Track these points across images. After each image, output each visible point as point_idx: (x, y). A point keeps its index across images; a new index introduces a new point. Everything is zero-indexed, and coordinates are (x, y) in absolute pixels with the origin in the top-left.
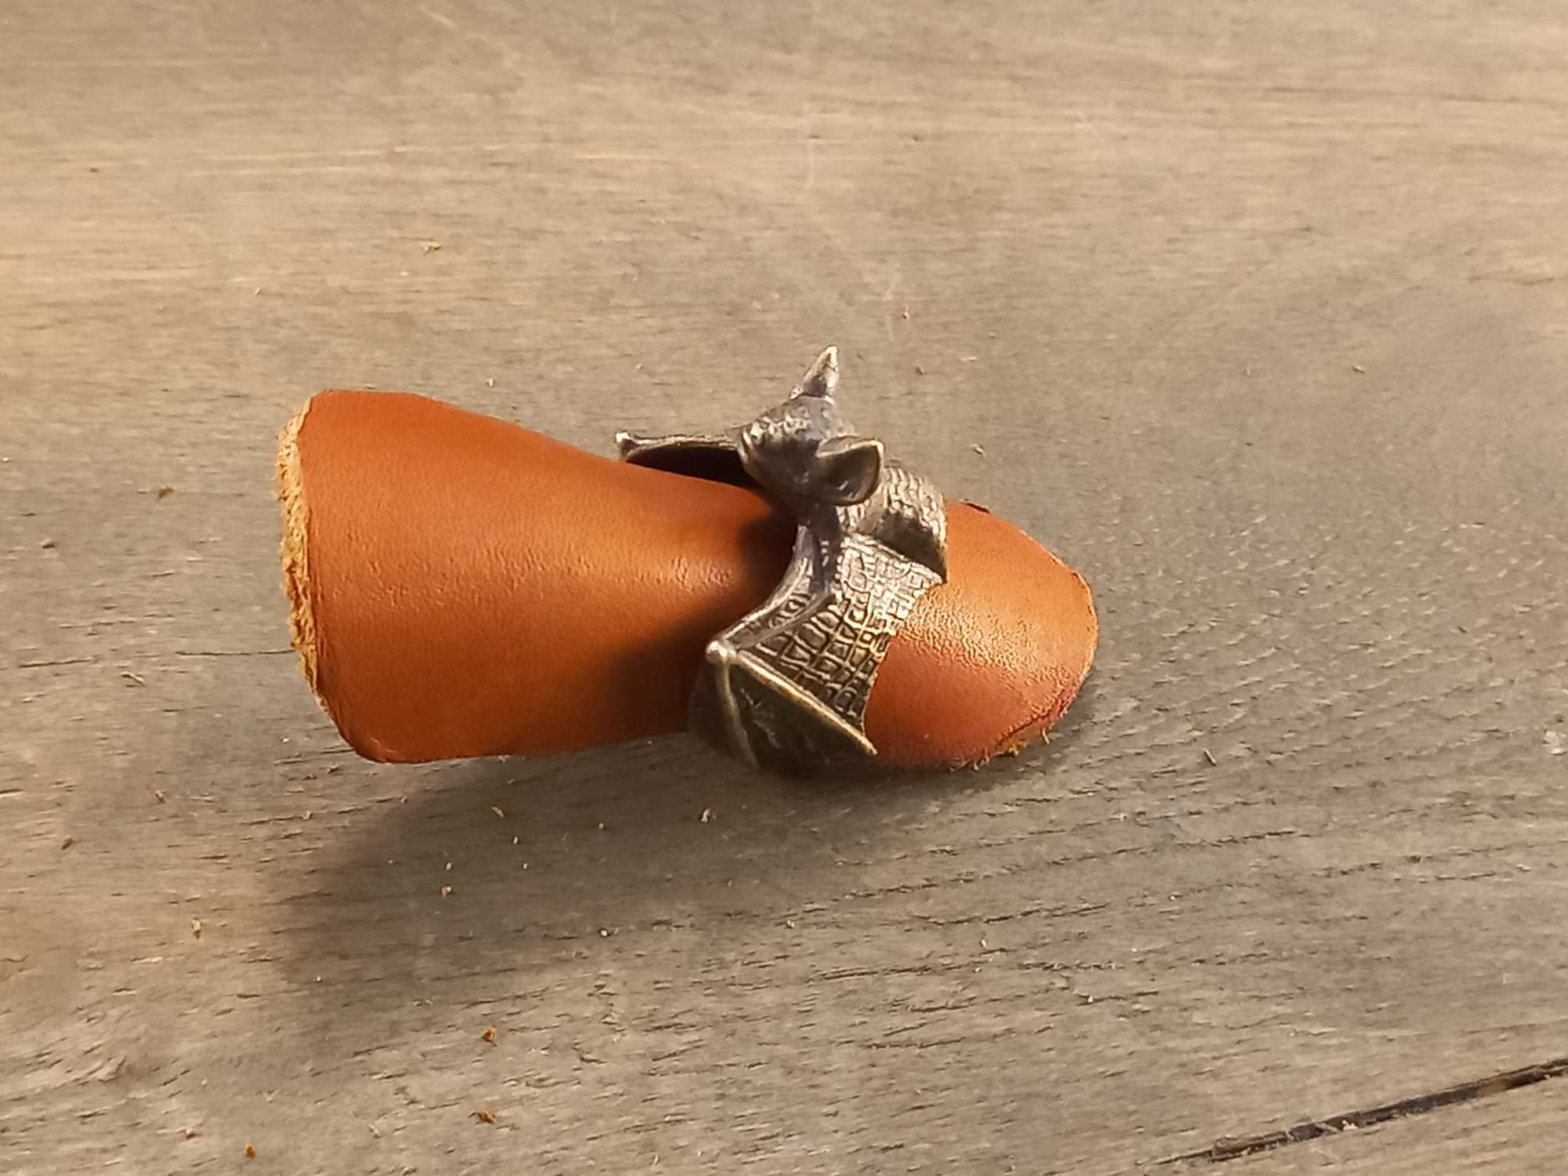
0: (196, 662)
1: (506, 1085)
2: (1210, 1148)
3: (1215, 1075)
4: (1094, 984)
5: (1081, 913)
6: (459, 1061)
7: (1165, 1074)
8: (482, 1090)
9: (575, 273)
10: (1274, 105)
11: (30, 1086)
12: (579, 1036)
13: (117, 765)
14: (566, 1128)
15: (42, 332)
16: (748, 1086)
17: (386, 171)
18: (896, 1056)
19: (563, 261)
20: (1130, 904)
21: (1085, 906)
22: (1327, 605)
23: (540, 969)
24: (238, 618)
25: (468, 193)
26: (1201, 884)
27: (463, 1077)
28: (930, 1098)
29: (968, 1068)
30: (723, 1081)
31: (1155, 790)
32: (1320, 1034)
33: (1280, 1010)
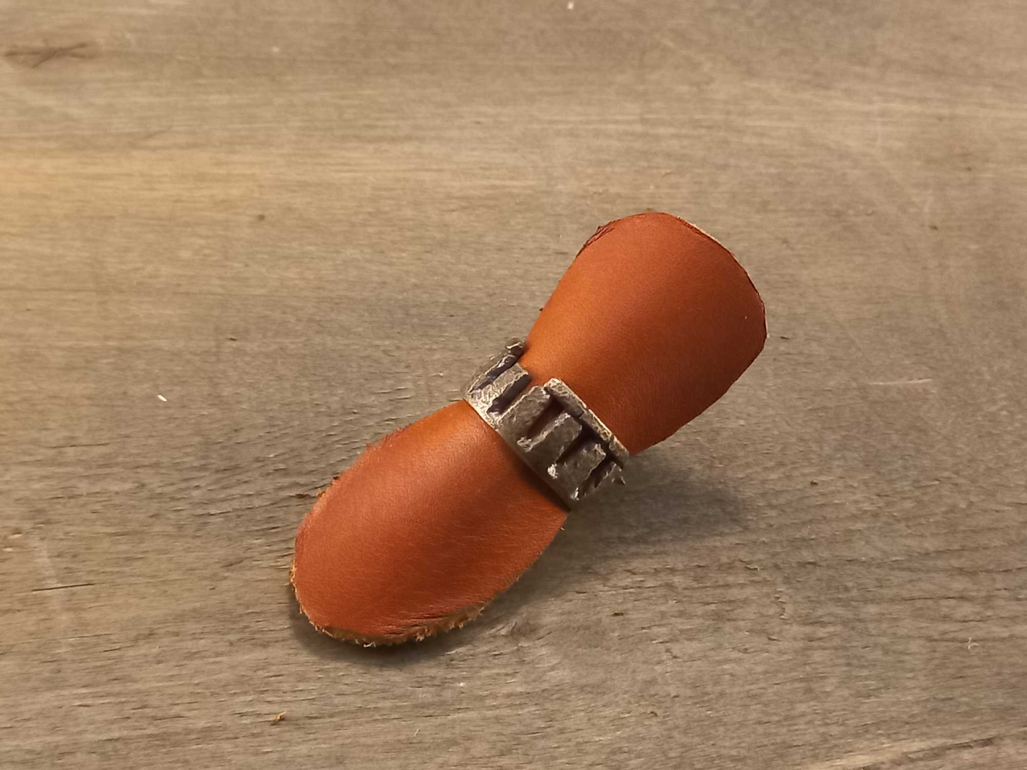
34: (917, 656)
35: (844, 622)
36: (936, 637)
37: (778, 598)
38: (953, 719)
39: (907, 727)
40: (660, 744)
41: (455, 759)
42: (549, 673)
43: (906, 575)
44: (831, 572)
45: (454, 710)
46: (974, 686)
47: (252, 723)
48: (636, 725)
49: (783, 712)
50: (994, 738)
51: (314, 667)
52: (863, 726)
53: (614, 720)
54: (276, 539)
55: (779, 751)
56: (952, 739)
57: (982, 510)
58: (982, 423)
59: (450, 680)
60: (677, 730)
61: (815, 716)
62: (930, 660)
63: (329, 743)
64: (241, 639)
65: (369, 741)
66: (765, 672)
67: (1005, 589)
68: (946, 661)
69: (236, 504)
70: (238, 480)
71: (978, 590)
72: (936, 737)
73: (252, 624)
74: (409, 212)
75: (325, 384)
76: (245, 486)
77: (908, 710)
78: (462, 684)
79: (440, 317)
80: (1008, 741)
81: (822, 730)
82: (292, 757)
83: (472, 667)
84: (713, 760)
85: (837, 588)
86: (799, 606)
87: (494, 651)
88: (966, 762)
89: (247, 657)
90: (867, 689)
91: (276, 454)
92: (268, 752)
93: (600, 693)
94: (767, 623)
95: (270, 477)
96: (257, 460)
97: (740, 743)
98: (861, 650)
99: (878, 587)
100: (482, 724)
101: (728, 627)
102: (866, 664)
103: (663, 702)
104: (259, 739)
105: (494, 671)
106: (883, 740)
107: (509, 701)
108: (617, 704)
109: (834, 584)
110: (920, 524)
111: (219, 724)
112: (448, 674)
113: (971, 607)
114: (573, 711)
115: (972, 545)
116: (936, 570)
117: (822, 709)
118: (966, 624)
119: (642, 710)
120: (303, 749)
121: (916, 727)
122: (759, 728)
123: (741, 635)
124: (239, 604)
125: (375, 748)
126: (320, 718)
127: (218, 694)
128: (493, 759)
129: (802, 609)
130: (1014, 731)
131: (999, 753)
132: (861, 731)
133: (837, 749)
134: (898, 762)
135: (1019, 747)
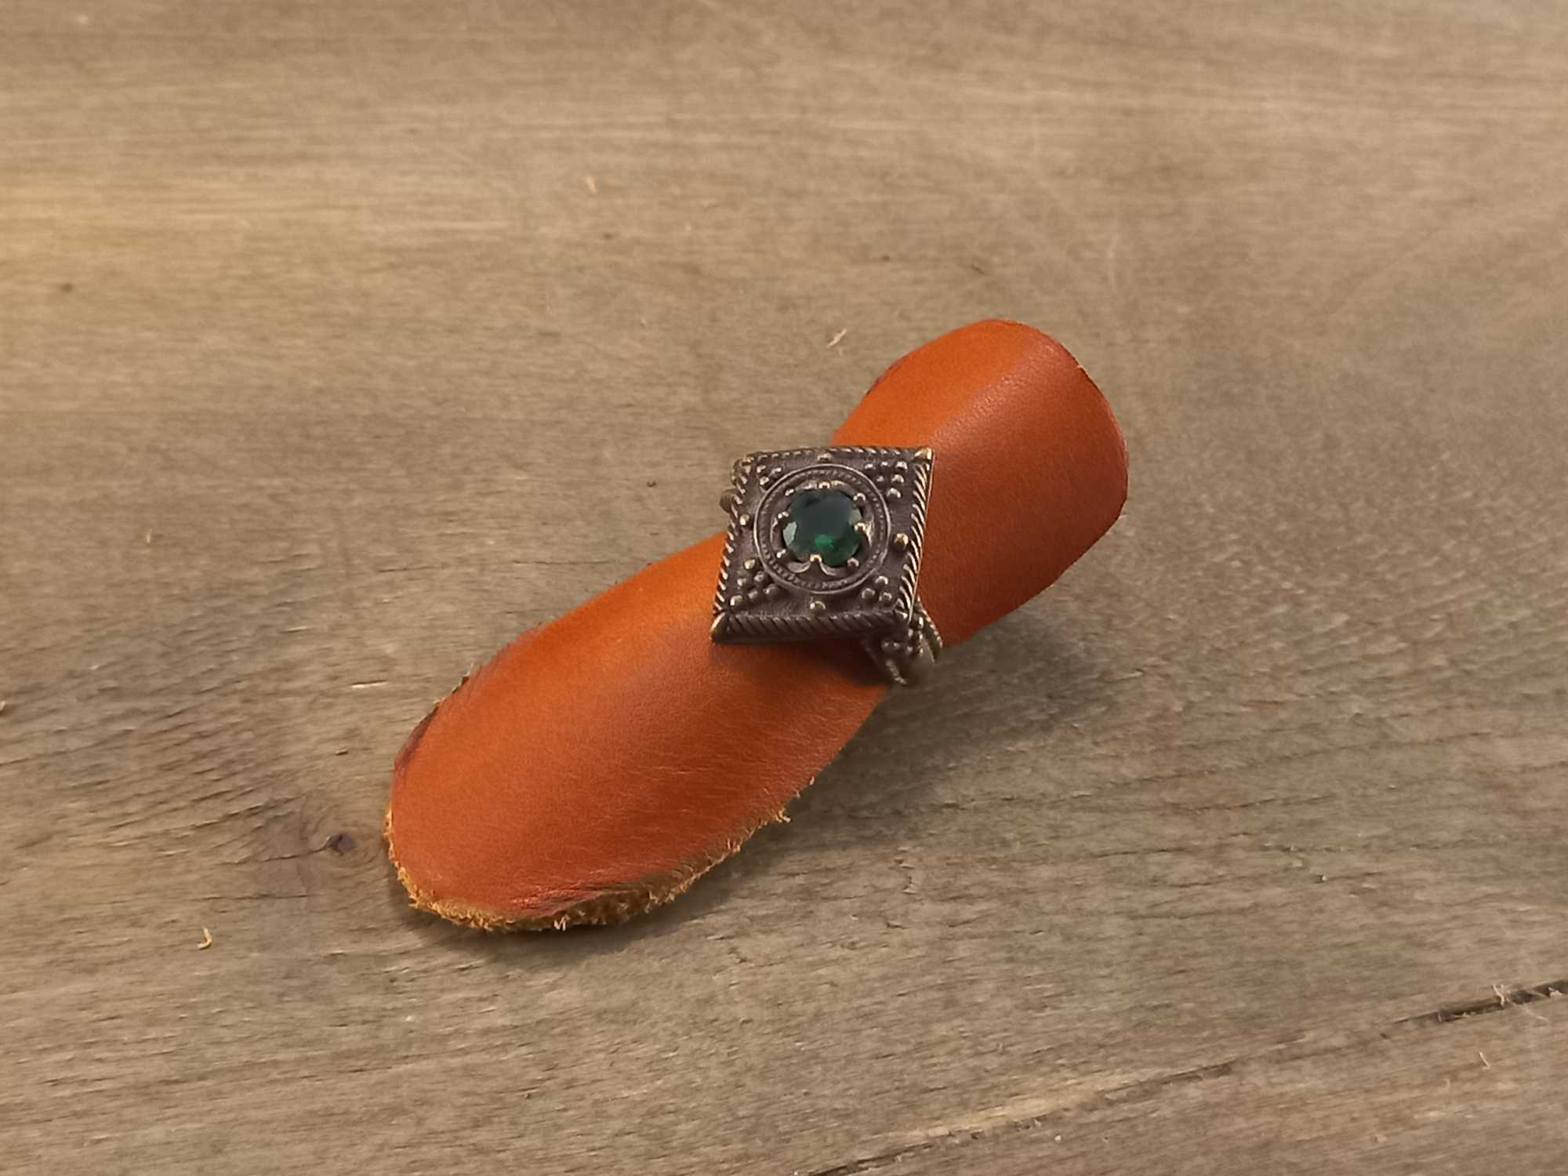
1: (823, 947)
2: (1436, 1010)
3: (1436, 947)
4: (1326, 865)
5: (1312, 802)
6: (782, 925)
8: (801, 951)
11: (411, 943)
12: (886, 904)
14: (878, 985)
16: (1032, 951)
18: (1159, 926)
20: (1353, 795)
21: (1315, 796)
23: (845, 846)
24: (563, 531)
26: (1414, 778)
27: (787, 939)
28: (1193, 963)
29: (1223, 938)
30: (1010, 946)
31: (1369, 695)
32: (1526, 911)
33: (1490, 890)
34: (1114, 943)
35: (1002, 894)
36: (1143, 912)
37: (901, 862)
38: (1171, 1036)
39: (1102, 1051)
40: (725, 1096)
41: (400, 1136)
42: (548, 995)
43: (1095, 818)
44: (981, 818)
45: (398, 1059)
46: (1200, 984)
47: (75, 1095)
48: (686, 1069)
49: (912, 1037)
50: (1231, 1063)
51: (171, 1001)
52: (1035, 1053)
53: (652, 1063)
54: (104, 801)
55: (907, 1099)
56: (1172, 1067)
57: (1207, 714)
58: (1205, 580)
59: (392, 1013)
60: (749, 1074)
61: (963, 1041)
62: (1133, 947)
63: (201, 1121)
64: (52, 962)
65: (261, 1114)
66: (884, 978)
67: (1245, 834)
68: (1159, 948)
69: (38, 747)
70: (43, 708)
71: (1204, 838)
72: (1146, 1065)
73: (69, 939)
74: (305, 275)
75: (178, 551)
76: (52, 718)
77: (1102, 1025)
78: (409, 1019)
79: (359, 440)
80: (1254, 1066)
81: (972, 1062)
82: (139, 1147)
83: (424, 991)
84: (806, 1117)
85: (990, 842)
86: (933, 873)
87: (461, 963)
88: (1193, 1101)
89: (63, 990)
90: (1040, 996)
91: (102, 664)
92: (99, 1141)
93: (629, 1022)
94: (884, 902)
95: (93, 702)
96: (71, 675)
97: (847, 1089)
98: (1030, 936)
99: (1053, 838)
100: (444, 1078)
101: (824, 910)
102: (1037, 958)
103: (727, 1032)
104: (87, 1120)
105: (460, 995)
106: (1066, 1073)
107: (484, 1042)
108: (656, 1038)
109: (984, 838)
110: (1115, 739)
111: (18, 1100)
112: (386, 1003)
113: (1195, 863)
114: (588, 1052)
115: (1194, 768)
116: (1141, 808)
117: (972, 1031)
118: (1187, 890)
119: (695, 1046)
120: (157, 1133)
121: (1117, 1051)
122: (876, 1065)
123: (844, 921)
124: (48, 907)
125: (274, 1125)
126: (184, 1082)
127: (18, 1051)
128: (461, 1134)
129: (938, 877)
130: (1262, 1051)
131: (1241, 1085)
132: (1031, 1062)
133: (996, 1092)
134: (1089, 1107)
135: (1271, 1074)
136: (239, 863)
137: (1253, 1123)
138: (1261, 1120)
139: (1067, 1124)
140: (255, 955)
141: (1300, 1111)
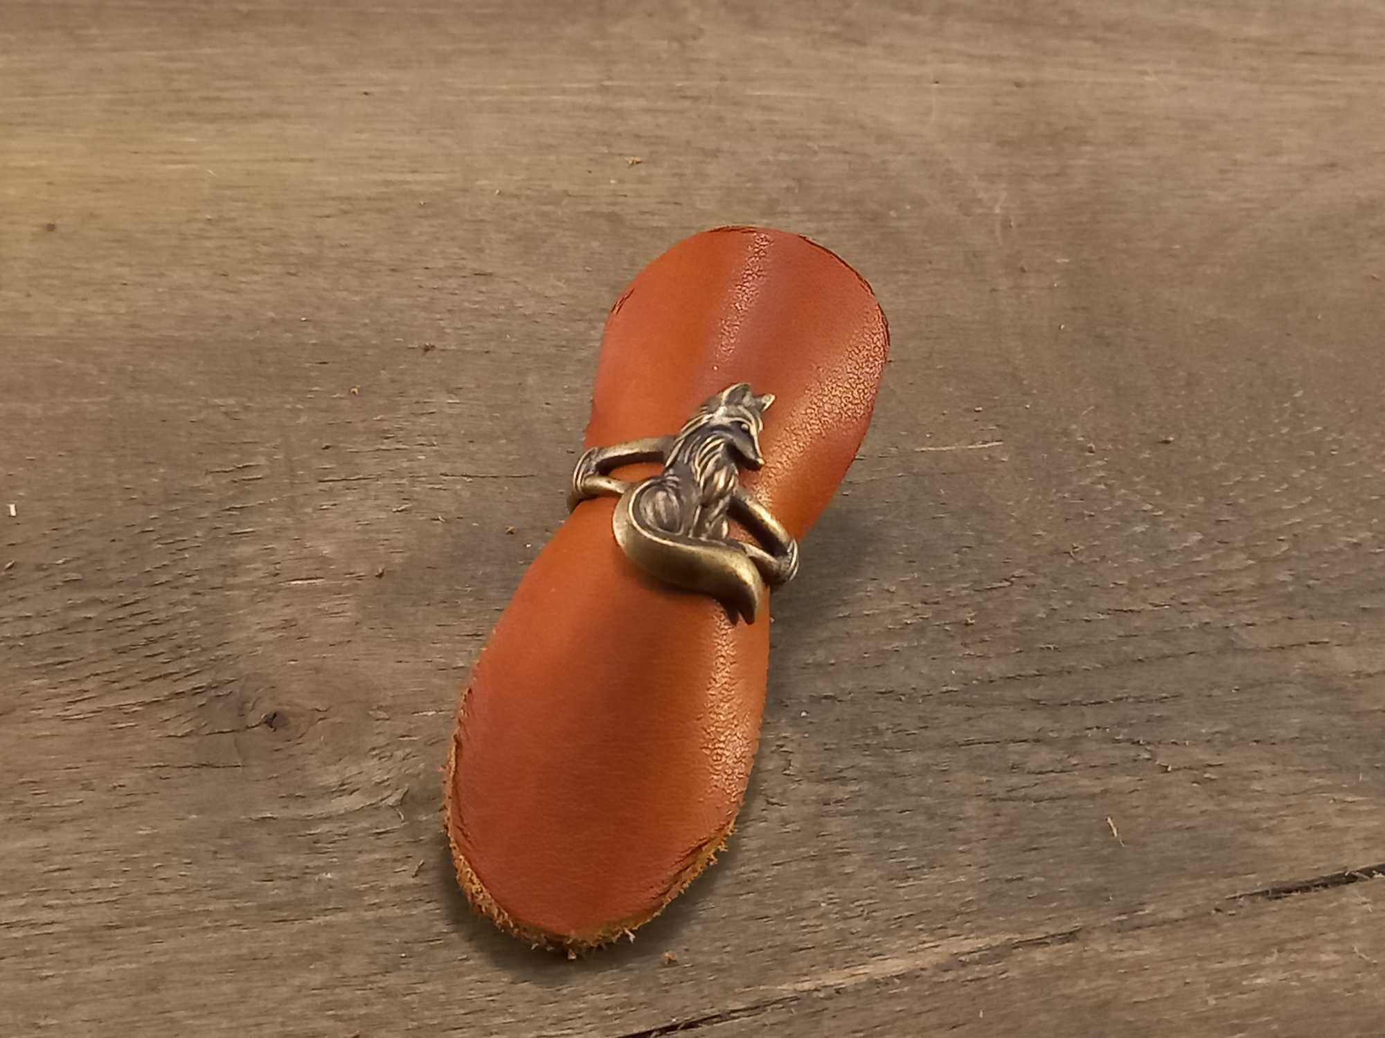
0: (455, 482)
2: (1266, 888)
3: (1270, 832)
4: (1172, 756)
5: (1161, 700)
7: (1231, 829)
9: (749, 185)
10: (1304, 66)
11: (334, 809)
12: (765, 783)
13: (397, 561)
14: (756, 855)
15: (328, 219)
16: (899, 828)
17: (597, 100)
18: (1015, 808)
19: (738, 175)
20: (1199, 695)
21: (1164, 695)
22: (1353, 463)
24: (489, 448)
25: (663, 120)
26: (1256, 681)
28: (1045, 842)
29: (1074, 819)
30: (878, 823)
31: (1218, 606)
32: (1354, 802)
33: (1321, 782)
34: (974, 822)
35: (873, 777)
36: (1001, 794)
37: (778, 745)
38: (1022, 906)
39: (959, 918)
41: (318, 979)
43: (961, 711)
44: (857, 709)
45: (318, 912)
46: (1051, 861)
49: (786, 902)
50: (1074, 931)
51: (117, 856)
52: (896, 919)
54: (63, 679)
55: (778, 957)
56: (1022, 933)
57: (1068, 620)
58: (1070, 501)
59: (314, 871)
61: (831, 907)
62: (991, 826)
63: (137, 962)
64: (12, 819)
66: (762, 848)
67: (1098, 728)
68: (1015, 827)
69: (6, 631)
70: (11, 597)
71: (1060, 730)
72: (998, 931)
73: (27, 799)
76: (20, 605)
77: (958, 895)
78: (330, 875)
80: (1097, 934)
81: (839, 926)
83: (344, 851)
84: (686, 971)
85: (864, 731)
86: (810, 757)
87: (380, 828)
88: (1039, 964)
90: (903, 868)
91: (67, 559)
92: (48, 977)
94: (764, 780)
95: (58, 591)
96: (39, 568)
97: (724, 947)
98: (898, 815)
99: (922, 728)
100: (358, 929)
102: (902, 834)
105: (377, 856)
106: (924, 937)
107: (398, 897)
109: (859, 727)
110: (982, 641)
112: (309, 862)
113: (1050, 753)
115: (1053, 669)
116: (1003, 703)
117: (840, 898)
118: (1044, 776)
120: (99, 971)
121: (972, 917)
122: (751, 926)
124: (9, 771)
129: (814, 761)
130: (1106, 921)
131: (1085, 951)
132: (893, 927)
133: (859, 952)
134: (945, 968)
135: (1113, 942)
136: (182, 736)
137: (1094, 985)
138: (1101, 982)
139: (923, 982)
140: (194, 816)
141: (1138, 976)
